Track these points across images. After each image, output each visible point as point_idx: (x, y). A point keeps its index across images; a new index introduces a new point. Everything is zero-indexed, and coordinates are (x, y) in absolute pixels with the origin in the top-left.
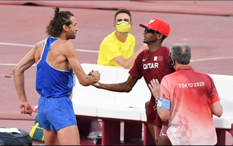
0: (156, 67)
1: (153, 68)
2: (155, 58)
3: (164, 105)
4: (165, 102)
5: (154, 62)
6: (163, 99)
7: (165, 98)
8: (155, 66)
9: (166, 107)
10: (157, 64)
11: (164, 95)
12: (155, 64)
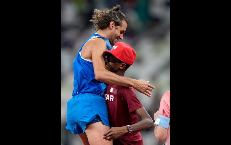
0: (111, 100)
1: (108, 100)
2: (112, 90)
3: (162, 123)
4: (164, 119)
5: (110, 94)
6: (162, 116)
7: (164, 115)
8: (111, 98)
9: (164, 126)
10: (113, 96)
11: (164, 112)
12: (111, 96)
